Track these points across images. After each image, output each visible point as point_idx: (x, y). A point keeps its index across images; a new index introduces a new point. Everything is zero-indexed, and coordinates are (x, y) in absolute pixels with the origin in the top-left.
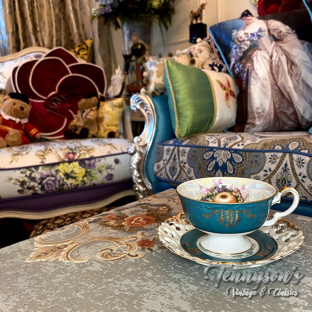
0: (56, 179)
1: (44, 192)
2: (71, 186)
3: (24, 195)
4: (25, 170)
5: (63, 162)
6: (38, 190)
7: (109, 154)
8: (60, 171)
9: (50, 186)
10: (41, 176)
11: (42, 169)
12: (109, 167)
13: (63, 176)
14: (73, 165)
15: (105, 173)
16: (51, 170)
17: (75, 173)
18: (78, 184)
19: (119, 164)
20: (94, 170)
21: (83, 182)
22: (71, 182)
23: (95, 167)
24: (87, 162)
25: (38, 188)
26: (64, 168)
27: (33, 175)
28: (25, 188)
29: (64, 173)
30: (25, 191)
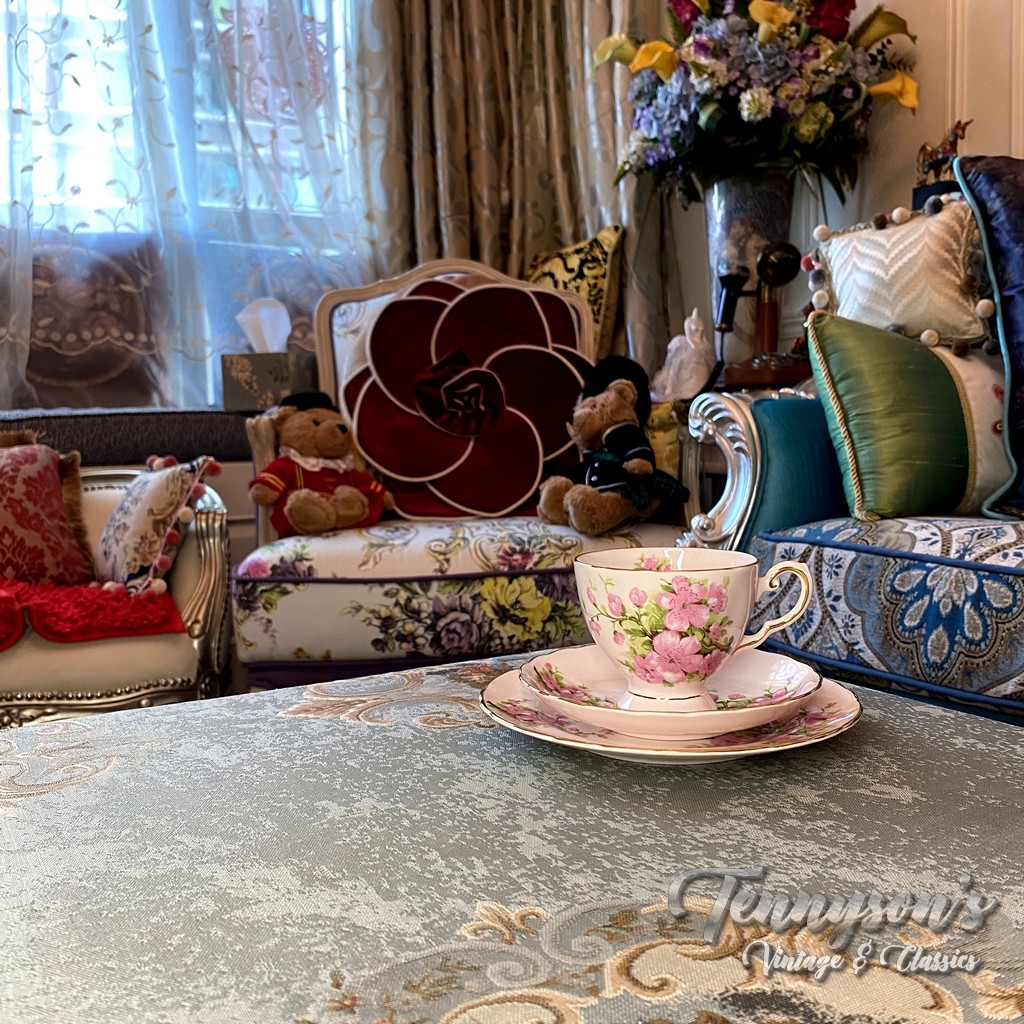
0: (473, 620)
1: (438, 652)
3: (387, 654)
4: (395, 586)
5: (495, 574)
6: (423, 646)
8: (485, 600)
9: (455, 636)
10: (434, 606)
11: (440, 590)
13: (491, 614)
14: (521, 585)
16: (462, 593)
17: (523, 609)
18: (529, 641)
21: (544, 635)
22: (511, 633)
24: (556, 579)
25: (424, 639)
26: (495, 591)
27: (415, 603)
28: (392, 635)
29: (495, 605)
30: (390, 646)
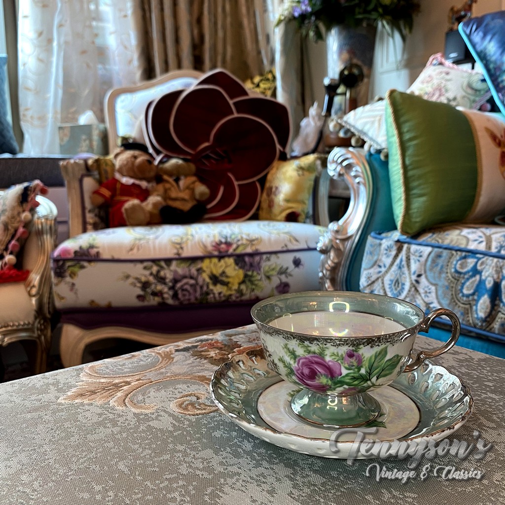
0: (197, 283)
1: (177, 303)
2: (220, 297)
3: (146, 303)
4: (149, 264)
5: (210, 257)
6: (168, 299)
7: (285, 249)
8: (204, 271)
9: (187, 293)
10: (174, 275)
11: (177, 266)
12: (283, 272)
13: (208, 280)
14: (226, 263)
15: (276, 281)
16: (191, 268)
17: (227, 277)
18: (231, 295)
19: (301, 267)
20: (258, 274)
21: (239, 291)
22: (220, 291)
23: (260, 269)
24: (247, 259)
25: (168, 295)
26: (211, 267)
27: (162, 273)
28: (149, 293)
29: (210, 274)
30: (147, 299)
